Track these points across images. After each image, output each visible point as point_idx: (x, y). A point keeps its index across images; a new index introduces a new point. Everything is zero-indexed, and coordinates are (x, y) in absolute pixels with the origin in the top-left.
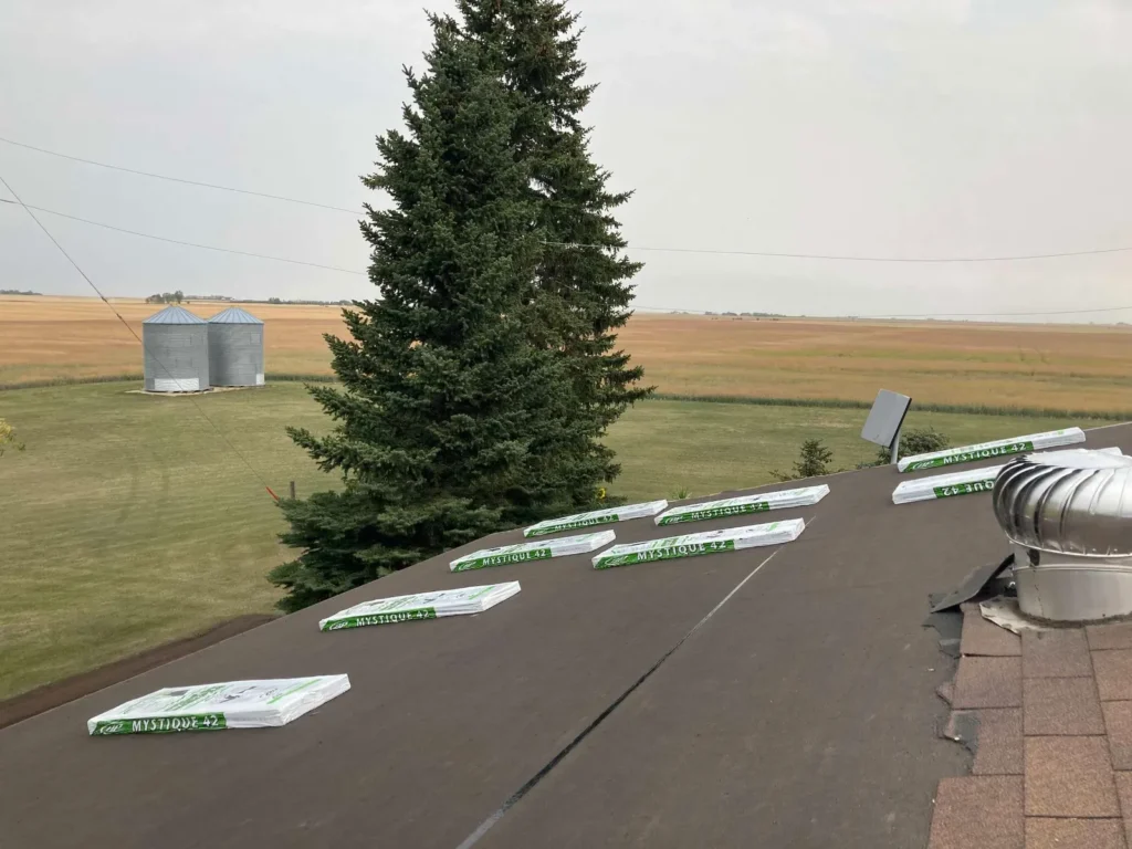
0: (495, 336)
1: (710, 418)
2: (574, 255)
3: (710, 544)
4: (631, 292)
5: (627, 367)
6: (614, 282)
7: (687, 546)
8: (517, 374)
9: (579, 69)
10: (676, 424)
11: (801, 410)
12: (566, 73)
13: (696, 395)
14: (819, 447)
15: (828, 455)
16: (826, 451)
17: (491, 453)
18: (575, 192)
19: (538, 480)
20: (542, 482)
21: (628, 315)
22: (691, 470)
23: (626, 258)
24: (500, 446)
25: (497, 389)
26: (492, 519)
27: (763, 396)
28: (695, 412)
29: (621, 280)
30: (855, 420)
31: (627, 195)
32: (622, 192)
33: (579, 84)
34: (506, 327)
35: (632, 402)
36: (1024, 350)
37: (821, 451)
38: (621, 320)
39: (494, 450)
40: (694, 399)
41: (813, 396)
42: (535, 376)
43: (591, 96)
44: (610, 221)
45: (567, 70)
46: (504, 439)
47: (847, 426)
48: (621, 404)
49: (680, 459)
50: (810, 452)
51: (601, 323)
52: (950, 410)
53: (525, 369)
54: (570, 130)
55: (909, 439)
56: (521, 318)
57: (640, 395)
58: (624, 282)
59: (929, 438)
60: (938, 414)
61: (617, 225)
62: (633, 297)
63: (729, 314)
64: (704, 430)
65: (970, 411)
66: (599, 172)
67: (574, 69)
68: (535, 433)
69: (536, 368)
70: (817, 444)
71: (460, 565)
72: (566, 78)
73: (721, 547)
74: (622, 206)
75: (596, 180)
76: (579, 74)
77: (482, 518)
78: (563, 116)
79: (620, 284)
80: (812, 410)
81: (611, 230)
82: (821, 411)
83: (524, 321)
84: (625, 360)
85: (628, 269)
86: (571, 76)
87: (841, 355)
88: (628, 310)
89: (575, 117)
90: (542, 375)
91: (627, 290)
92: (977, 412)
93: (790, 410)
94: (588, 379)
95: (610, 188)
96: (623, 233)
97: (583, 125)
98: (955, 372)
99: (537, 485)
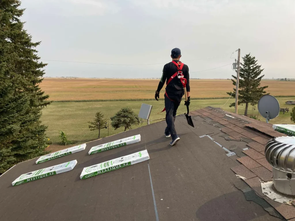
0: (2, 89)
1: (65, 107)
2: (23, 61)
3: (123, 164)
4: (44, 72)
5: (43, 95)
6: (37, 69)
7: (115, 166)
8: (12, 102)
9: (19, 3)
10: (54, 109)
11: (88, 103)
12: (14, 4)
13: (59, 100)
14: (100, 114)
15: (103, 116)
16: (102, 115)
17: (6, 130)
18: (22, 42)
19: (23, 136)
20: (25, 136)
21: (42, 79)
22: (62, 123)
23: (42, 62)
24: (9, 127)
25: (5, 107)
26: (8, 152)
27: (77, 100)
28: (59, 105)
29: (39, 69)
30: (103, 104)
31: (39, 43)
32: (37, 42)
33: (19, 8)
34: (7, 86)
35: (46, 106)
36: (136, 85)
37: (100, 115)
38: (40, 81)
39: (6, 129)
40: (58, 102)
41: (91, 99)
42: (19, 101)
43: (23, 12)
44: (35, 51)
45: (15, 3)
46: (9, 124)
47: (101, 106)
48: (42, 106)
49: (58, 120)
50: (98, 115)
51: (34, 82)
52: (124, 100)
53: (16, 99)
54: (16, 22)
55: (122, 110)
56: (12, 83)
57: (49, 103)
58: (41, 69)
59: (127, 109)
60: (122, 102)
61: (37, 52)
62: (44, 73)
63: (63, 77)
64: (63, 110)
65: (129, 100)
66: (29, 36)
67: (17, 3)
68: (21, 120)
69: (19, 99)
70: (99, 113)
71: (16, 183)
72: (15, 6)
73: (127, 164)
74: (38, 46)
75: (28, 38)
76: (19, 5)
77: (4, 153)
78: (14, 18)
79: (40, 70)
80: (91, 103)
81: (35, 53)
82: (93, 103)
83: (13, 84)
84: (42, 93)
85: (42, 65)
86: (16, 5)
87: (94, 88)
88: (42, 78)
89: (18, 18)
90: (22, 101)
91: (42, 71)
92: (130, 100)
93: (85, 103)
94: (33, 100)
95: (33, 41)
96: (38, 55)
97: (21, 21)
98: (123, 91)
99: (23, 138)
